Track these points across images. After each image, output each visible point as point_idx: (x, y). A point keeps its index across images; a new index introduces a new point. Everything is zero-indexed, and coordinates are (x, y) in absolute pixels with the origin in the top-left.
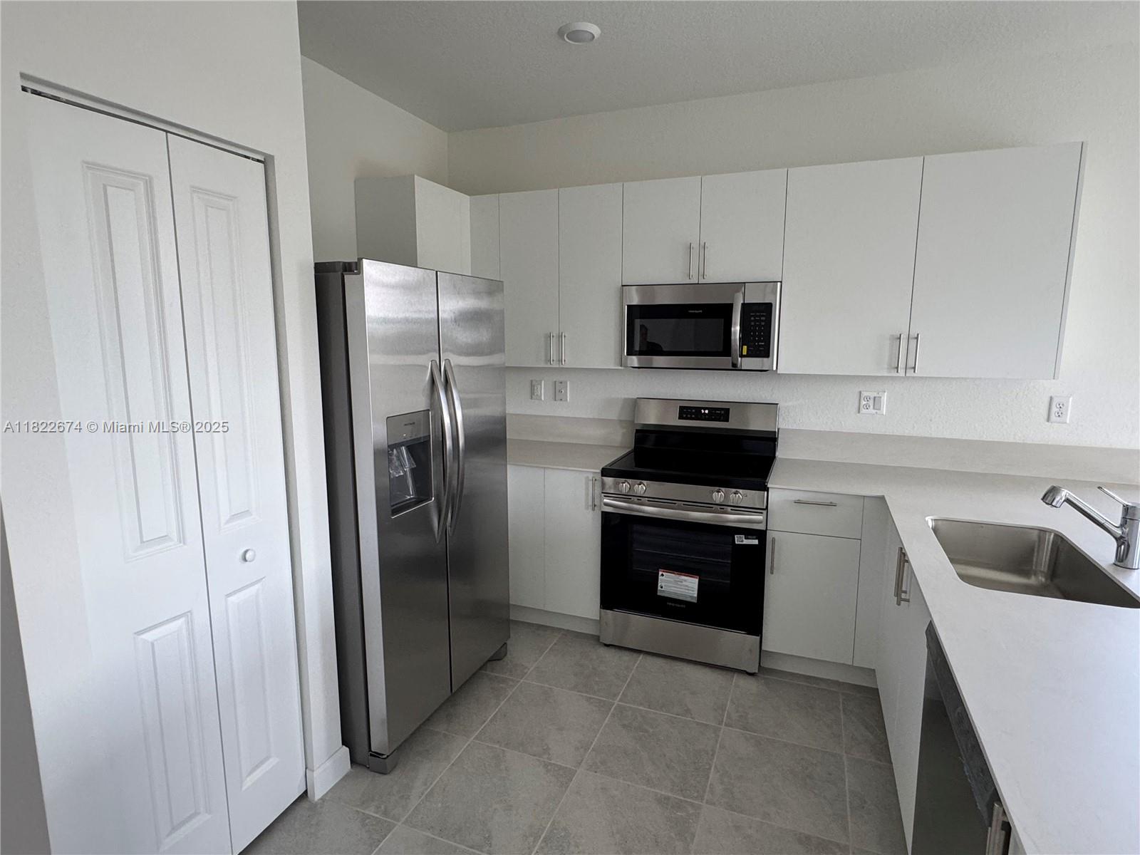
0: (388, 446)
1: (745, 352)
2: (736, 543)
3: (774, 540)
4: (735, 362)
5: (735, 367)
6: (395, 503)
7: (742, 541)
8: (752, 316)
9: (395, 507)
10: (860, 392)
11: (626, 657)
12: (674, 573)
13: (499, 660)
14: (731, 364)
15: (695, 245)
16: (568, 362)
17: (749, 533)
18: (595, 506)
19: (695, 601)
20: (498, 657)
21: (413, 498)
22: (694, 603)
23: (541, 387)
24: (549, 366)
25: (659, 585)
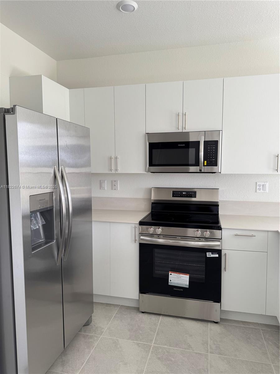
0: (31, 212)
1: (205, 164)
2: (207, 256)
3: (225, 254)
4: (201, 169)
5: (201, 172)
6: (34, 244)
7: (210, 256)
8: (209, 147)
9: (34, 246)
10: (256, 183)
11: (153, 318)
12: (177, 273)
13: (88, 325)
14: (199, 170)
15: (181, 114)
16: (120, 171)
17: (213, 251)
18: (136, 240)
19: (188, 287)
20: (87, 324)
21: (44, 241)
22: (187, 288)
23: (105, 184)
24: (110, 172)
25: (169, 279)
